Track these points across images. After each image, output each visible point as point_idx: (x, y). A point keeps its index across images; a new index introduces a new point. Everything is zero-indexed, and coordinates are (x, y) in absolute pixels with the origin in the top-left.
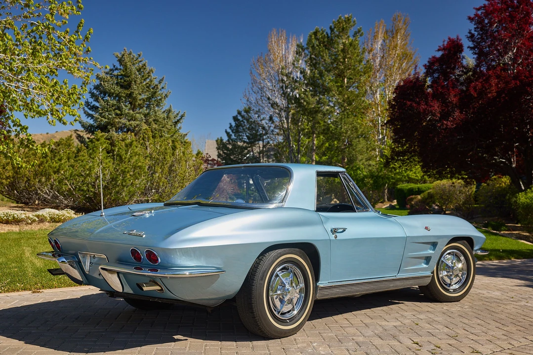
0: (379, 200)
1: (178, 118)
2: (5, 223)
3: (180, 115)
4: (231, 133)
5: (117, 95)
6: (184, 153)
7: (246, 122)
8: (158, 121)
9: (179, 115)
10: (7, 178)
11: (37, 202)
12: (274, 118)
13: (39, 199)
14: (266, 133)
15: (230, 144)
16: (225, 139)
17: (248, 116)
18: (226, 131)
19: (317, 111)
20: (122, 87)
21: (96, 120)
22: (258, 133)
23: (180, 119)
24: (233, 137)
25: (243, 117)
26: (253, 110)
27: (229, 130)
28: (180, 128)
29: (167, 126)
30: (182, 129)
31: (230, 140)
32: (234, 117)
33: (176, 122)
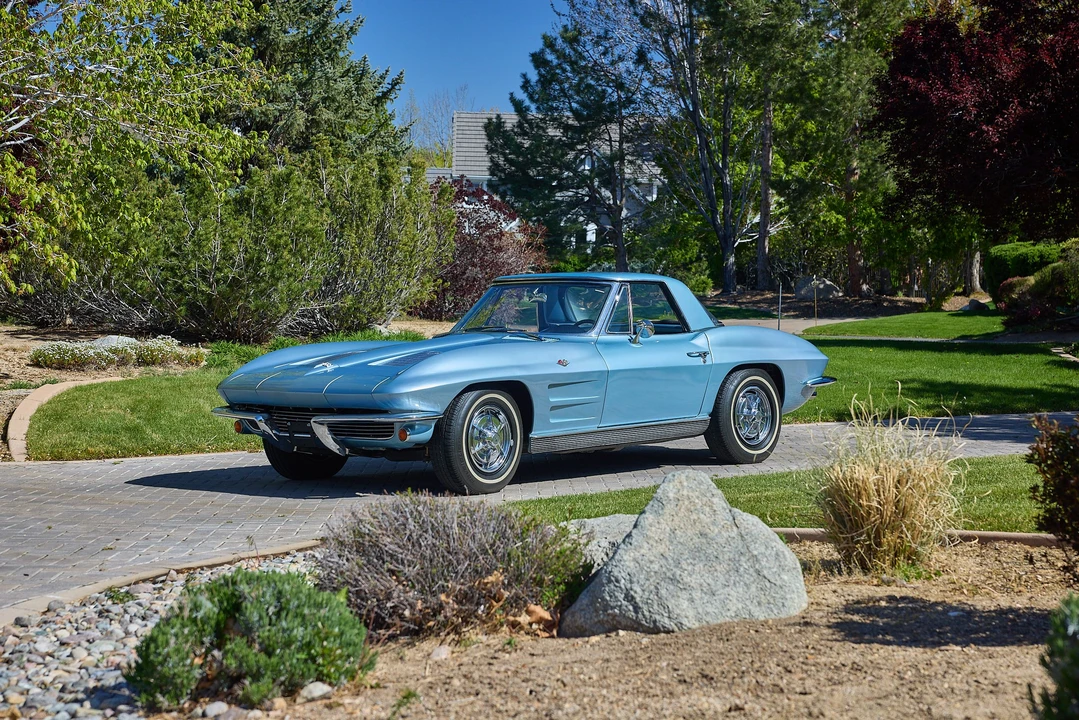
1: (385, 87)
2: (56, 369)
3: (388, 80)
4: (527, 102)
6: (409, 193)
7: (568, 68)
8: (333, 100)
9: (386, 81)
11: (69, 321)
12: (649, 56)
13: (73, 313)
14: (630, 101)
15: (524, 134)
16: (511, 119)
17: (575, 50)
18: (512, 99)
19: (768, 36)
22: (606, 102)
23: (389, 91)
24: (534, 113)
25: (561, 55)
26: (590, 33)
27: (521, 95)
28: (392, 116)
29: (357, 112)
30: (396, 118)
31: (525, 125)
32: (534, 56)
33: (379, 99)
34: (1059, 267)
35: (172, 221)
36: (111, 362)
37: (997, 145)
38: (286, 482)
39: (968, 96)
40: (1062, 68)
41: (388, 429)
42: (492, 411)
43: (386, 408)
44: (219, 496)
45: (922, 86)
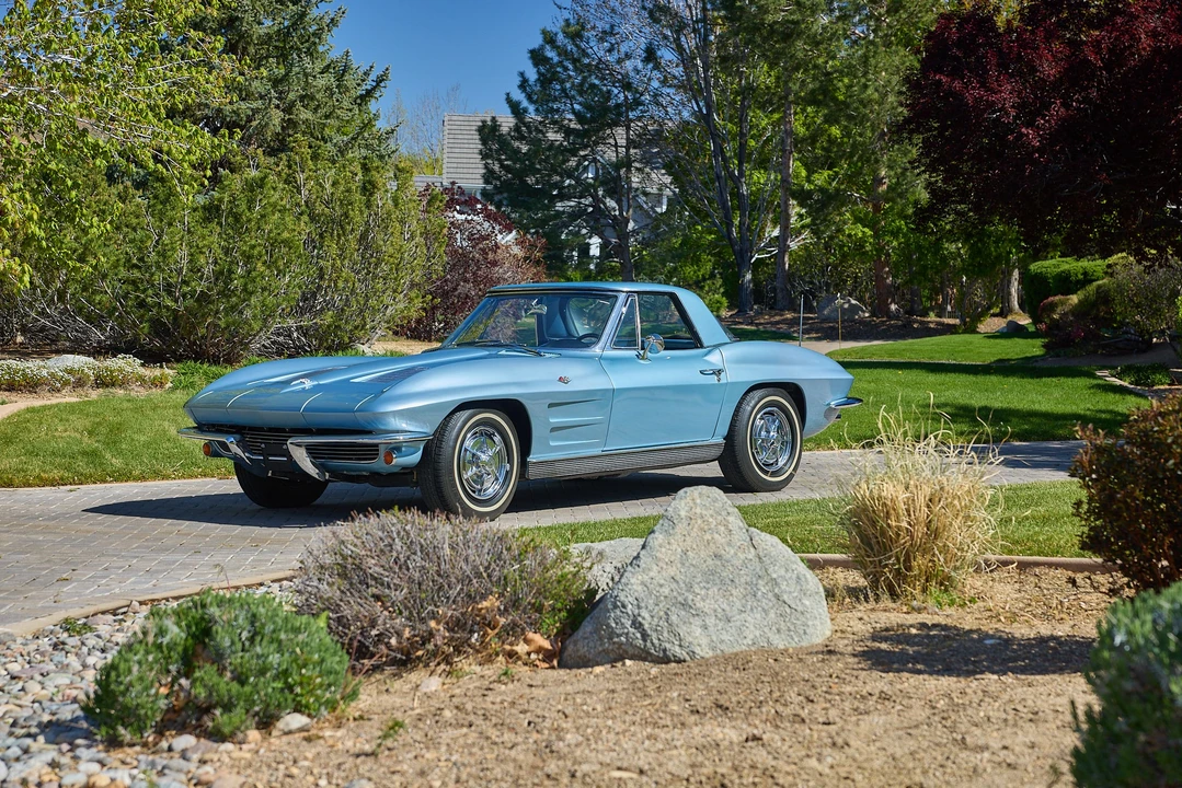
0: (989, 308)
1: (369, 84)
3: (373, 76)
4: (525, 103)
6: (395, 201)
7: (570, 67)
8: (312, 98)
9: (371, 78)
11: (20, 339)
12: (659, 53)
13: (24, 330)
14: (637, 103)
15: (521, 138)
16: (507, 122)
17: (578, 46)
18: (509, 100)
19: (789, 32)
22: (612, 103)
23: (374, 88)
24: (532, 115)
25: (562, 52)
26: (594, 28)
27: (518, 96)
28: (376, 117)
29: (339, 112)
30: (381, 119)
31: (522, 128)
32: (532, 52)
33: (362, 97)
34: (1104, 285)
35: (134, 230)
36: (66, 383)
37: (1038, 150)
38: (259, 511)
39: (1007, 95)
40: (1108, 67)
41: (372, 451)
42: (486, 432)
43: (369, 428)
44: (185, 525)
45: (957, 84)
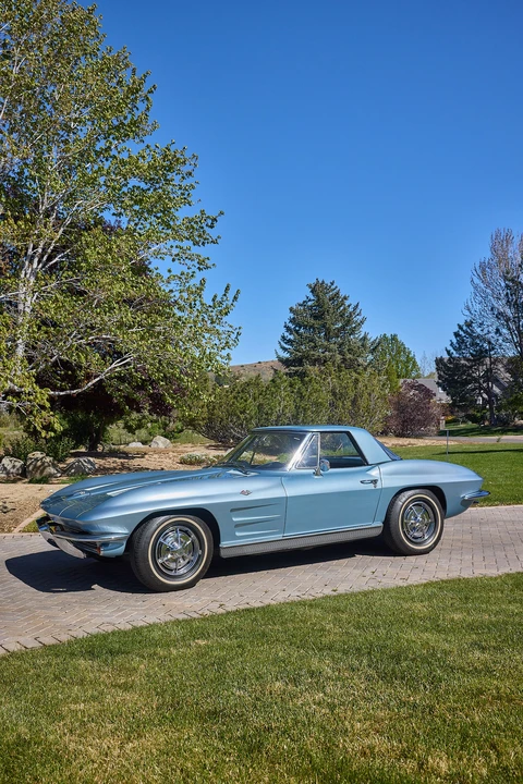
4: (452, 351)
5: (311, 327)
7: (469, 337)
8: (352, 350)
10: (203, 419)
12: (501, 330)
14: (493, 349)
15: (451, 363)
16: (446, 357)
17: (471, 330)
18: (447, 350)
20: (316, 317)
21: (291, 354)
22: (484, 349)
24: (455, 354)
25: (465, 332)
26: (476, 323)
27: (450, 348)
31: (451, 359)
32: (455, 333)
